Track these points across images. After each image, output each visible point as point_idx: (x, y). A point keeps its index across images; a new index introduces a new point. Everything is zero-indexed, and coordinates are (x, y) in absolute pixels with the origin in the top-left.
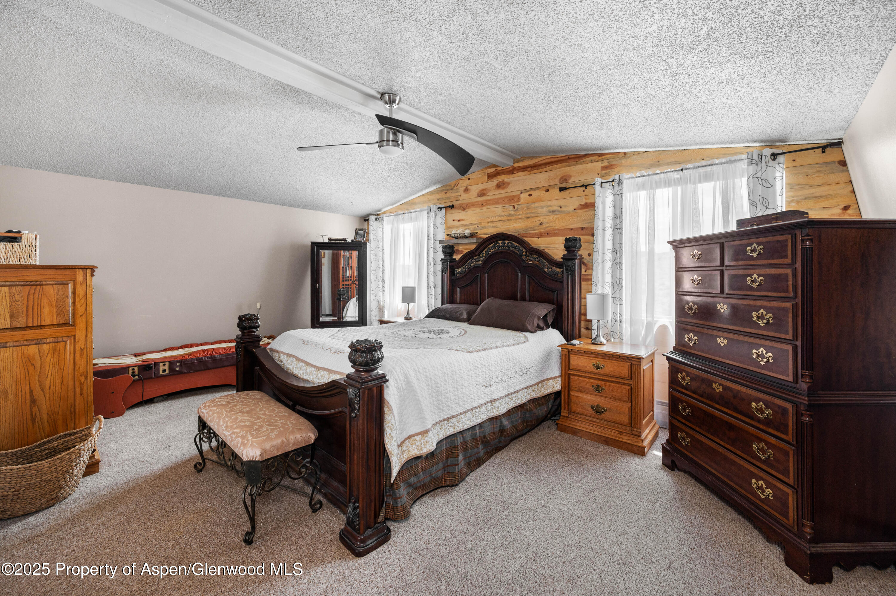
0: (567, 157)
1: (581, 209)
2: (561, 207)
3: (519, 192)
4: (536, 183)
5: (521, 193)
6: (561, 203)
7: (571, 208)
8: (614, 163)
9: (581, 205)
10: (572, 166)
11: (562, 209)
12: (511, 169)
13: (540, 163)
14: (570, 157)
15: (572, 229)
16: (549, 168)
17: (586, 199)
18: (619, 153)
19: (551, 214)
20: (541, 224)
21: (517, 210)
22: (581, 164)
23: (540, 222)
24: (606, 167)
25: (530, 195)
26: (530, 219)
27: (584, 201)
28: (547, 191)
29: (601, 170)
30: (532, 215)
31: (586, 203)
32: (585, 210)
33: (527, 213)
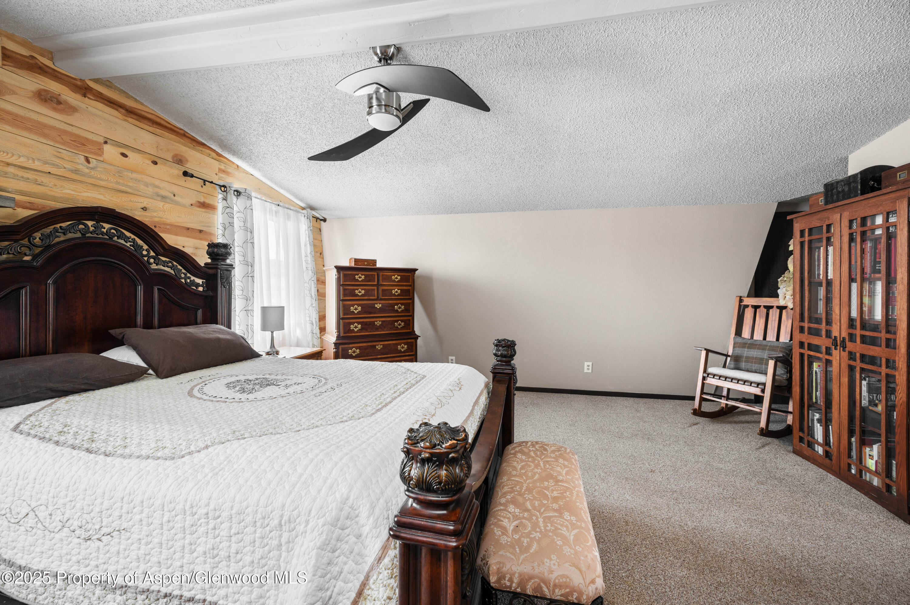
0: (182, 132)
1: (199, 207)
2: (174, 195)
3: (102, 140)
4: (135, 139)
5: (106, 142)
6: (175, 189)
7: (187, 201)
8: (229, 170)
9: (199, 202)
10: (189, 148)
11: (175, 198)
12: (79, 83)
13: (140, 112)
14: (187, 135)
15: (188, 229)
16: (159, 131)
17: (204, 197)
18: (233, 163)
19: (159, 198)
20: (144, 209)
21: (92, 168)
22: (198, 151)
23: (143, 206)
24: (224, 171)
25: (124, 155)
26: (126, 195)
27: (202, 200)
28: (155, 163)
29: (219, 172)
30: (128, 190)
31: (204, 202)
32: (203, 210)
33: (118, 183)
